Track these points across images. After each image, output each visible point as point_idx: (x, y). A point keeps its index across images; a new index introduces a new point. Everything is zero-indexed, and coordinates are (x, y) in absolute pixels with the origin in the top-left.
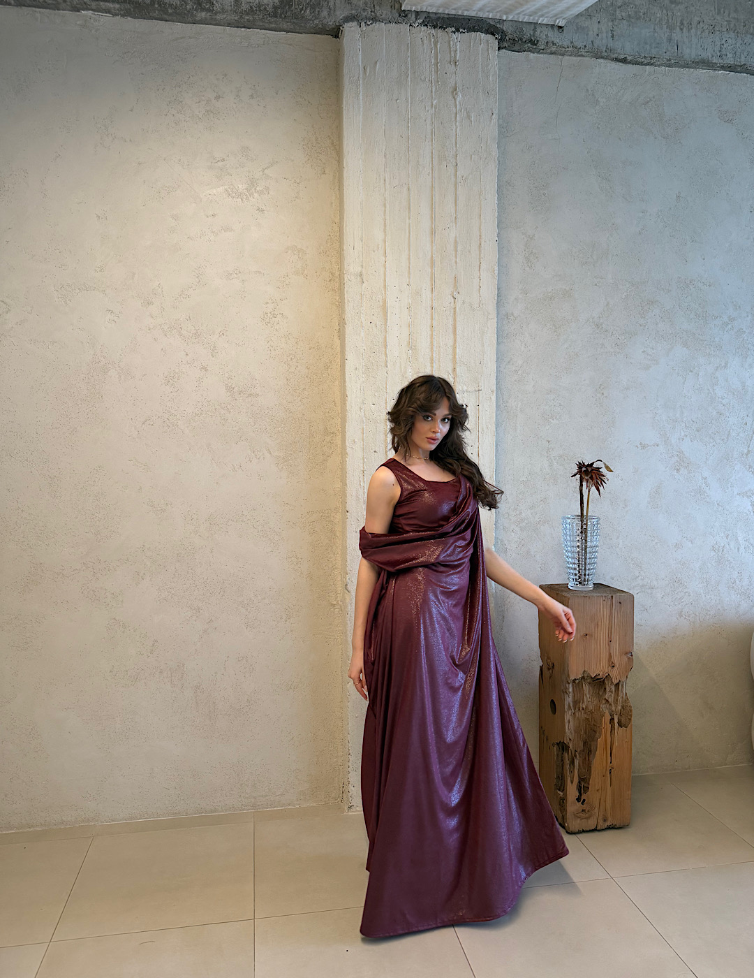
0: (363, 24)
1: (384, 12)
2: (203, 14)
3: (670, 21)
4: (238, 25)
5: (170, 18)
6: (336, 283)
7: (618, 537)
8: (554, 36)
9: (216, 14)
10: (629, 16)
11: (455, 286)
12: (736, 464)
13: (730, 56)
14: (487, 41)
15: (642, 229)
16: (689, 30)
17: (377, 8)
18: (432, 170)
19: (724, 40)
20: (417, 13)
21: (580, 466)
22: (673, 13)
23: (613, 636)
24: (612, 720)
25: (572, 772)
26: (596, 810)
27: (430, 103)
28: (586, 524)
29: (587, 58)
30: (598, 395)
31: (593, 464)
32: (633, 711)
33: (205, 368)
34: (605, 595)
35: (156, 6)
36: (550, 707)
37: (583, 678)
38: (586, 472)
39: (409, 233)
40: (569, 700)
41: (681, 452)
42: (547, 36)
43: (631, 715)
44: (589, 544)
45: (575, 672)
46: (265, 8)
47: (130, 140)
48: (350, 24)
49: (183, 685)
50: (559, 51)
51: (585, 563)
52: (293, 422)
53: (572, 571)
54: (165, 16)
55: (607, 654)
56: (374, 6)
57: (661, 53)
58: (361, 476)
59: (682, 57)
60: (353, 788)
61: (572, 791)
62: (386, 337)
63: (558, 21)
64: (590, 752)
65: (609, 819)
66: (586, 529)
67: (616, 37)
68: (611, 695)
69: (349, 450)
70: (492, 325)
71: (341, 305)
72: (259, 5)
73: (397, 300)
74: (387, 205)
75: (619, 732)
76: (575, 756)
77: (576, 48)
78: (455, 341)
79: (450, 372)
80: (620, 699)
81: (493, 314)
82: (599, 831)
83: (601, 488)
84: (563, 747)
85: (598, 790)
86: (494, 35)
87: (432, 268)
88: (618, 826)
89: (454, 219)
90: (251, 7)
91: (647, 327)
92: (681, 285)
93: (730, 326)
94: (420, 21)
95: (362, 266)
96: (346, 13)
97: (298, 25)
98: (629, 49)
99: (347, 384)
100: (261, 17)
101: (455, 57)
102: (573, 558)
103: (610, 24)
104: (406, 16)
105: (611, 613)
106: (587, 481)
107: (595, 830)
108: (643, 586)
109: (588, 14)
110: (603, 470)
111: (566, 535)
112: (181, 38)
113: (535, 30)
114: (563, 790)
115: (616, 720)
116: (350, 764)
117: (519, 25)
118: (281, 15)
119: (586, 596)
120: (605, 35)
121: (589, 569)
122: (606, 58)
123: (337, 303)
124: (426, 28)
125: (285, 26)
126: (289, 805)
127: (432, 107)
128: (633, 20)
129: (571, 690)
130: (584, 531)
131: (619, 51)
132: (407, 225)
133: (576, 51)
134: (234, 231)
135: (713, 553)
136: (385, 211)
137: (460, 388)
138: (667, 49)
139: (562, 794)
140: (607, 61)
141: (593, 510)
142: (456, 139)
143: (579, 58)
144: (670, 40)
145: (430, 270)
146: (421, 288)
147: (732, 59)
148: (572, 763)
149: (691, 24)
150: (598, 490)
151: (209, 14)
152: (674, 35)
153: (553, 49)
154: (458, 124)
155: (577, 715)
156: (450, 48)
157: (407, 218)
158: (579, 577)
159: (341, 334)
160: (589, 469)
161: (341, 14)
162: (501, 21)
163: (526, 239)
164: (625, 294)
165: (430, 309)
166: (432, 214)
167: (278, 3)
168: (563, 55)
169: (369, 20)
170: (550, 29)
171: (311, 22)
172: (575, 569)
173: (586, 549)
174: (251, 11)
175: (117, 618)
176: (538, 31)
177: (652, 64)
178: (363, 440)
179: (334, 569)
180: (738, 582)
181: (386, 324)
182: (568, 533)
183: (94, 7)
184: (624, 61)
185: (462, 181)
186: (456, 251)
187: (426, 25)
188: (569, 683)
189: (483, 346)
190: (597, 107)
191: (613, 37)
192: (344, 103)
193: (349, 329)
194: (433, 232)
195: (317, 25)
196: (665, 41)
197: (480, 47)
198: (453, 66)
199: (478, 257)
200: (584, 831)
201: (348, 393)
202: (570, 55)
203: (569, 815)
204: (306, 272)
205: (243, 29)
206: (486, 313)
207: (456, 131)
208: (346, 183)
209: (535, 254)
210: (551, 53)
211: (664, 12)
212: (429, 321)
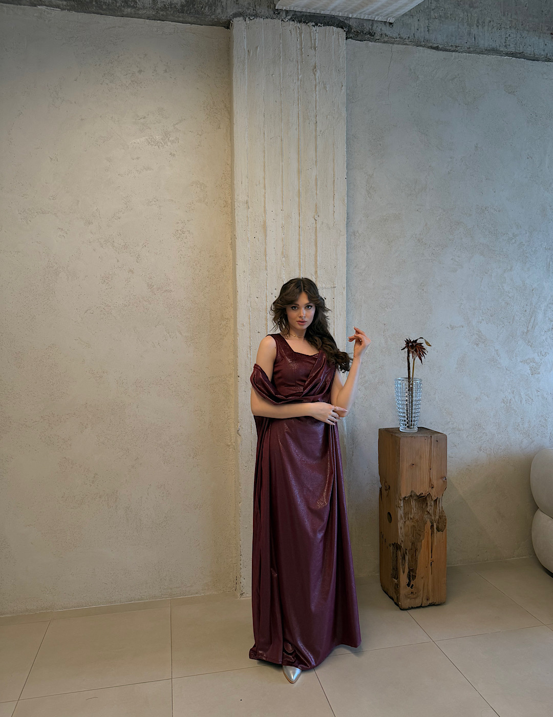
0: (247, 19)
1: (263, 10)
2: (129, 10)
3: (470, 20)
4: (155, 18)
5: (104, 12)
6: (229, 208)
7: (435, 394)
8: (386, 30)
9: (138, 10)
10: (440, 16)
11: (316, 212)
12: (519, 340)
13: (512, 46)
14: (338, 33)
15: (451, 170)
16: (483, 27)
17: (258, 7)
18: (299, 126)
19: (508, 34)
20: (287, 12)
21: (408, 342)
22: (472, 14)
23: (432, 466)
24: (432, 526)
25: (403, 565)
26: (421, 592)
27: (297, 78)
28: (412, 384)
29: (410, 46)
30: (420, 290)
31: (417, 340)
32: (447, 520)
33: (131, 271)
34: (426, 435)
35: (94, 3)
36: (387, 517)
37: (411, 496)
38: (412, 347)
39: (282, 172)
40: (401, 512)
41: (480, 331)
42: (381, 29)
43: (446, 523)
44: (414, 399)
45: (405, 492)
46: (175, 6)
47: (75, 102)
48: (238, 19)
49: (117, 506)
50: (390, 41)
51: (412, 412)
52: (198, 310)
53: (402, 418)
54: (101, 11)
55: (428, 478)
56: (255, 6)
57: (463, 43)
58: (249, 350)
59: (478, 46)
60: (244, 580)
61: (404, 579)
62: (266, 248)
63: (389, 19)
64: (416, 550)
65: (431, 599)
66: (412, 388)
67: (431, 32)
68: (431, 509)
69: (239, 331)
70: (343, 240)
71: (232, 225)
72: (171, 4)
73: (273, 221)
74: (266, 152)
75: (437, 535)
76: (406, 553)
77: (402, 38)
78: (316, 251)
79: (313, 273)
80: (437, 511)
81: (344, 231)
82: (423, 607)
83: (423, 358)
84: (397, 547)
85: (422, 578)
86: (343, 28)
87: (299, 198)
88: (437, 603)
89: (314, 162)
90: (165, 5)
91: (454, 241)
92: (479, 210)
93: (514, 241)
94: (289, 17)
95: (248, 196)
96: (235, 11)
97: (199, 20)
98: (440, 39)
99: (238, 283)
100: (172, 12)
101: (315, 44)
102: (403, 409)
103: (427, 21)
104: (279, 14)
105: (431, 449)
106: (413, 352)
107: (421, 607)
108: (453, 428)
109: (410, 14)
110: (424, 345)
111: (398, 392)
112: (113, 27)
113: (372, 25)
114: (398, 578)
115: (435, 527)
116: (241, 562)
117: (361, 21)
118: (187, 11)
119: (412, 436)
120: (422, 30)
121: (414, 417)
122: (423, 47)
123: (230, 223)
124: (293, 22)
125: (190, 20)
126: (197, 593)
127: (298, 80)
128: (443, 19)
129: (402, 505)
130: (410, 389)
131: (433, 41)
132: (281, 167)
133: (402, 41)
134: (153, 170)
135: (503, 405)
136: (264, 156)
137: (320, 285)
138: (467, 40)
139: (396, 581)
140: (424, 48)
141: (417, 374)
142: (316, 104)
143: (404, 46)
144: (469, 34)
145: (297, 200)
146: (291, 213)
147: (514, 48)
148: (404, 558)
149: (484, 23)
150: (421, 359)
151: (133, 10)
152: (472, 30)
153: (386, 39)
154: (317, 93)
155: (407, 523)
156: (311, 37)
157: (281, 161)
158: (408, 423)
159: (233, 246)
160: (414, 344)
161: (231, 11)
162: (348, 18)
163: (367, 177)
164: (439, 217)
165: (297, 228)
166: (299, 158)
167: (185, 3)
168: (393, 43)
169: (252, 16)
170: (383, 25)
171: (209, 17)
172: (404, 417)
173: (412, 402)
174: (165, 8)
175: (67, 457)
176: (375, 25)
177: (457, 51)
178: (250, 324)
179: (229, 419)
180: (521, 425)
181: (266, 239)
182: (399, 391)
183: (47, 3)
184: (437, 48)
185: (320, 135)
186: (316, 185)
187: (294, 20)
188: (401, 500)
189: (336, 255)
190: (418, 82)
191: (428, 31)
192: (234, 76)
193: (239, 243)
194: (299, 172)
195: (213, 19)
196: (466, 34)
197: (333, 37)
198: (313, 50)
199: (333, 190)
200: (412, 608)
201: (239, 289)
202: (398, 44)
203: (402, 597)
204: (206, 200)
205: (159, 22)
206: (339, 231)
207: (316, 98)
208: (235, 135)
209: (374, 187)
210: (384, 42)
211: (465, 13)
212: (298, 237)
